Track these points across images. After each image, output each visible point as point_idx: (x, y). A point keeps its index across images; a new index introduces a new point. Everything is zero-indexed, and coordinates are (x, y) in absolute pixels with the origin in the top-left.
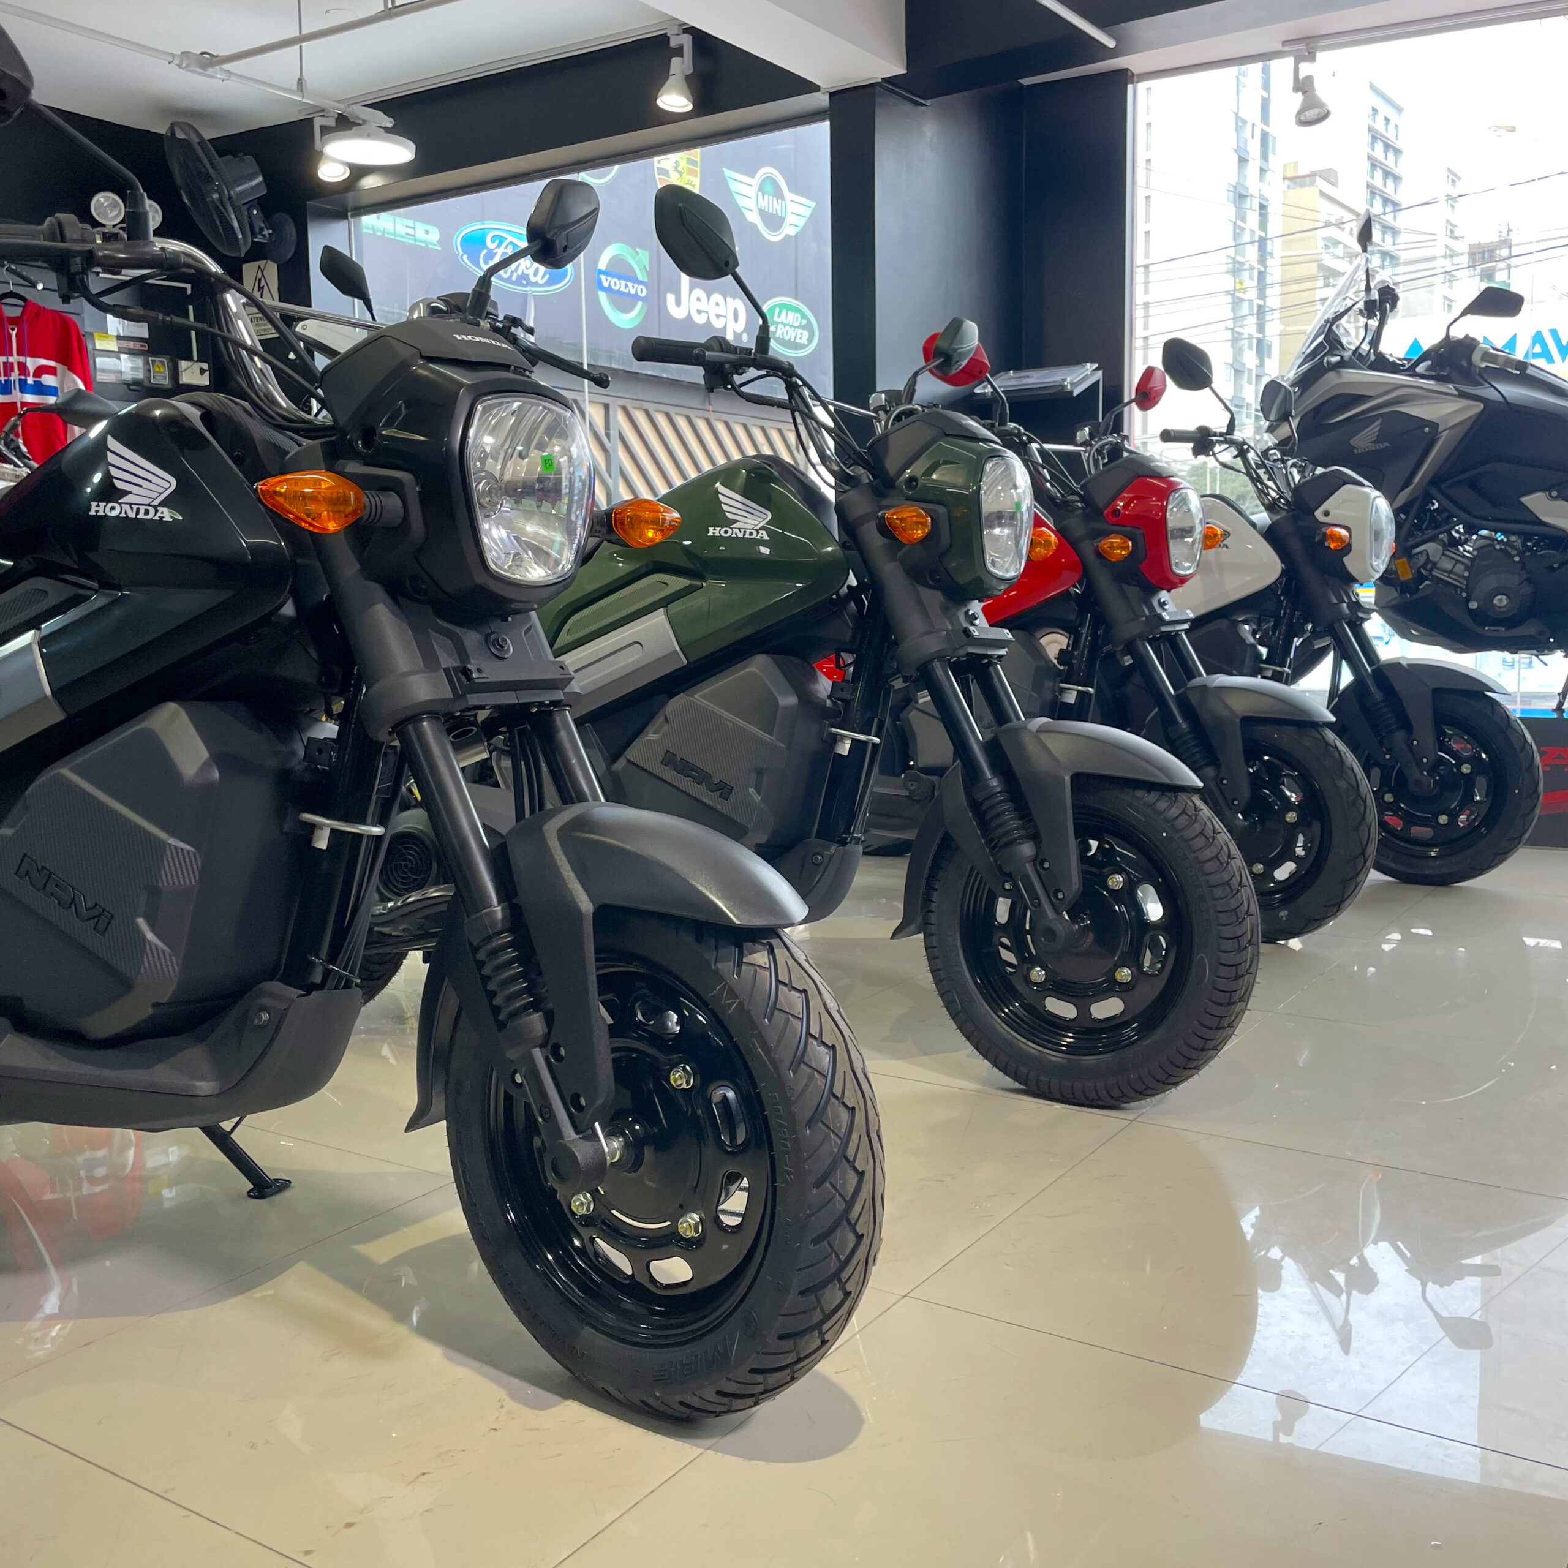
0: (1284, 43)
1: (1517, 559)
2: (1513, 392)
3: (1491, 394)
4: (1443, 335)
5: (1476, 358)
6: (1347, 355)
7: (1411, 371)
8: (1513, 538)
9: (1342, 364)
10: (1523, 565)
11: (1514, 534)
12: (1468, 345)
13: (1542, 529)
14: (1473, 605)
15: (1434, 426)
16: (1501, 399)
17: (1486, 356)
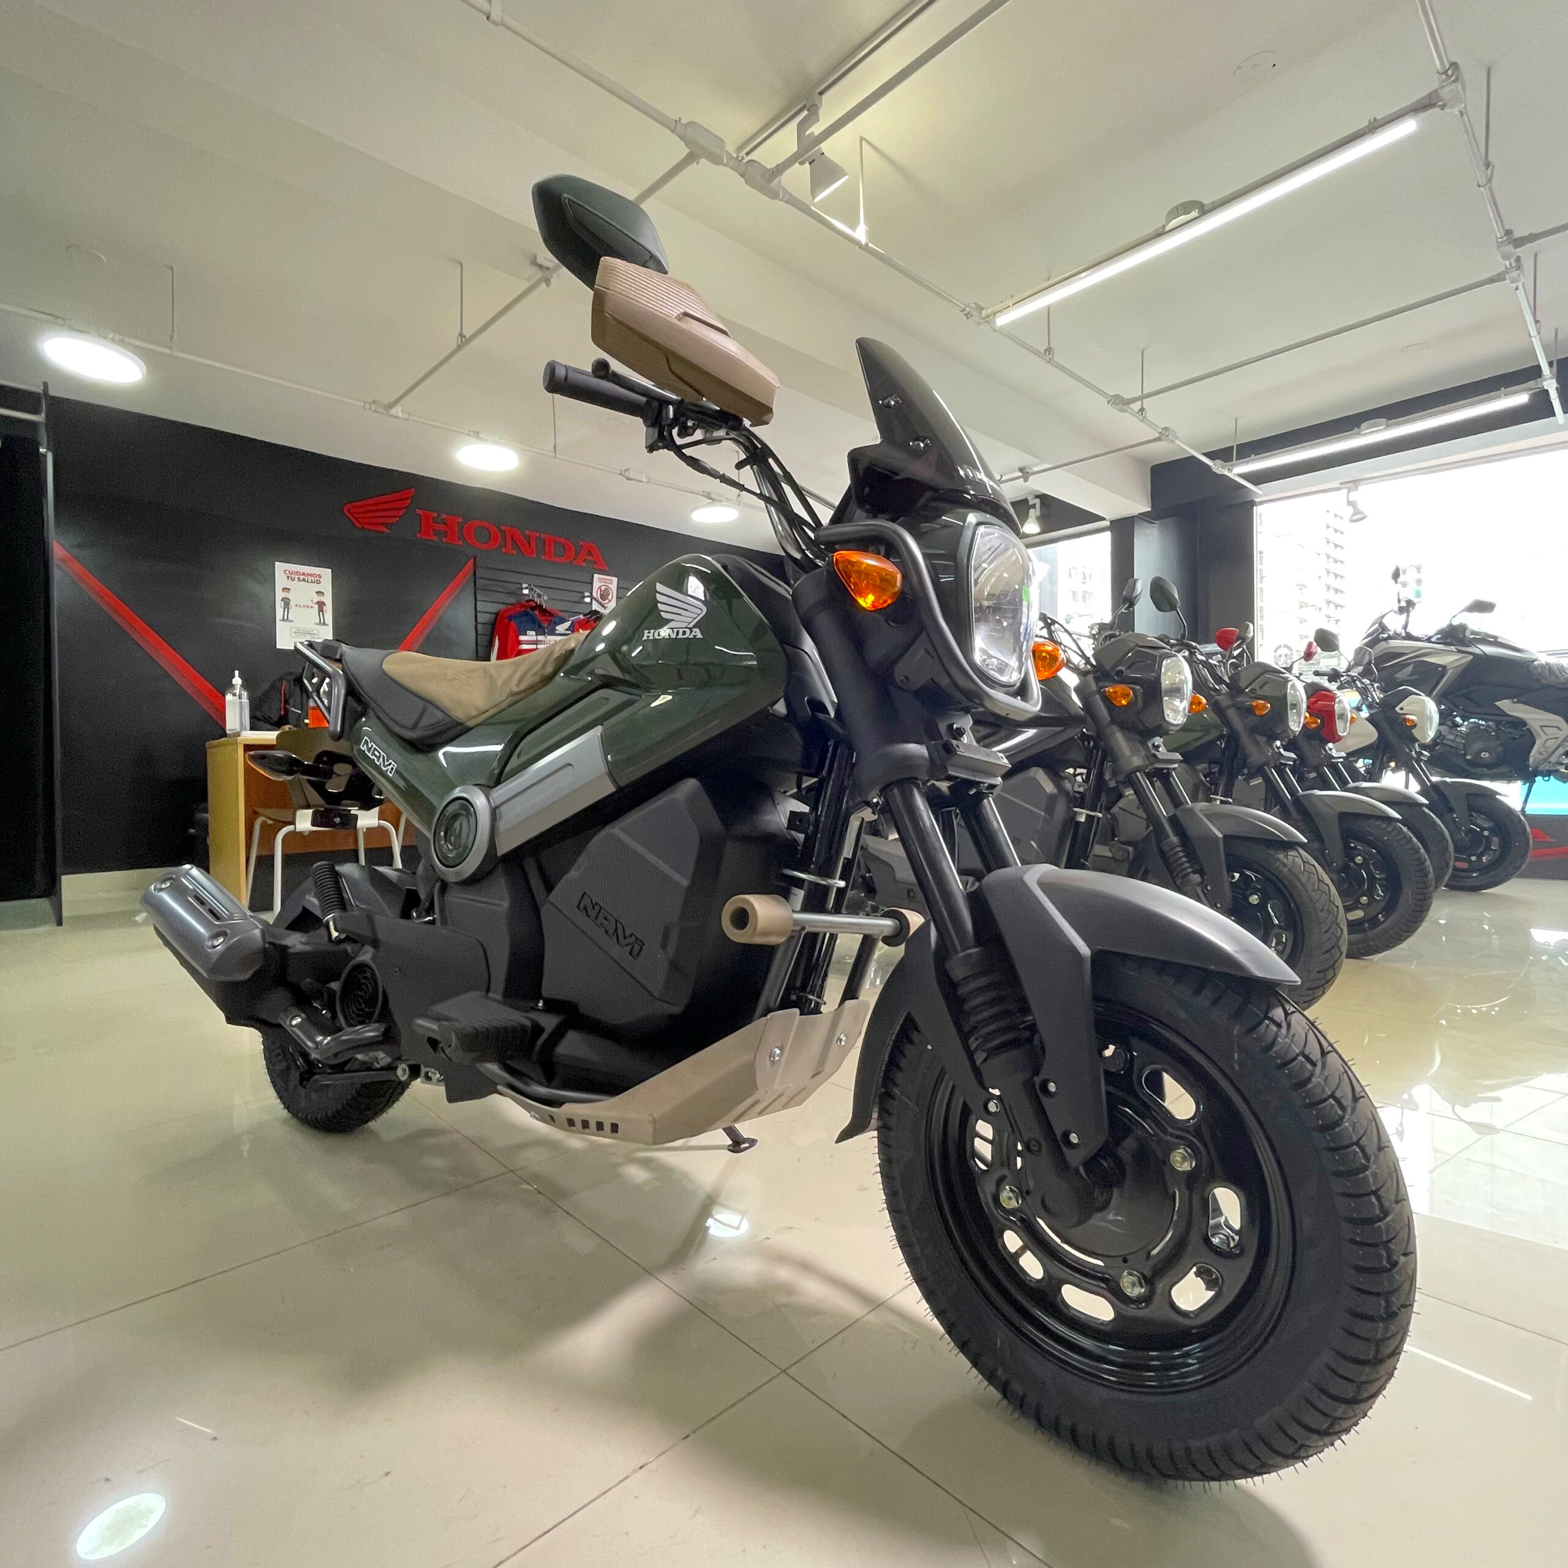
0: (1341, 484)
1: (1493, 734)
2: (1489, 650)
3: (1477, 651)
4: (1448, 623)
5: (1467, 633)
6: (1391, 633)
7: (1429, 640)
8: (1490, 723)
9: (1390, 638)
10: (1497, 737)
11: (1490, 720)
12: (1463, 628)
13: (1507, 718)
14: (1469, 757)
15: (1444, 667)
16: (1482, 653)
17: (1473, 633)
